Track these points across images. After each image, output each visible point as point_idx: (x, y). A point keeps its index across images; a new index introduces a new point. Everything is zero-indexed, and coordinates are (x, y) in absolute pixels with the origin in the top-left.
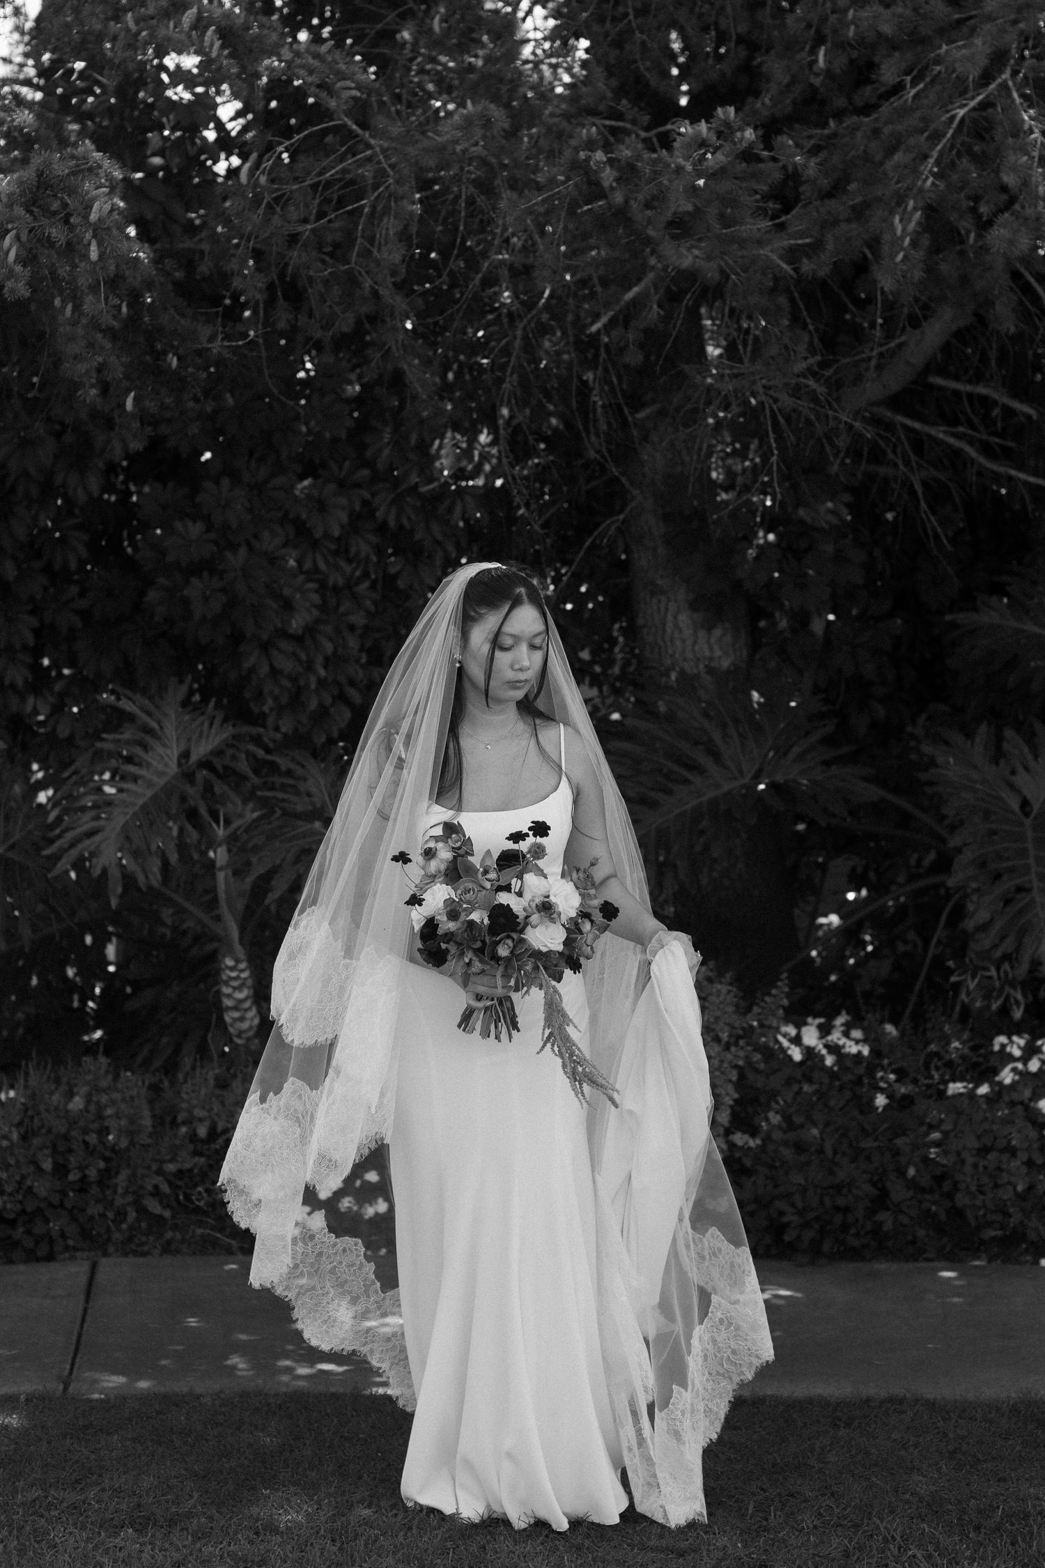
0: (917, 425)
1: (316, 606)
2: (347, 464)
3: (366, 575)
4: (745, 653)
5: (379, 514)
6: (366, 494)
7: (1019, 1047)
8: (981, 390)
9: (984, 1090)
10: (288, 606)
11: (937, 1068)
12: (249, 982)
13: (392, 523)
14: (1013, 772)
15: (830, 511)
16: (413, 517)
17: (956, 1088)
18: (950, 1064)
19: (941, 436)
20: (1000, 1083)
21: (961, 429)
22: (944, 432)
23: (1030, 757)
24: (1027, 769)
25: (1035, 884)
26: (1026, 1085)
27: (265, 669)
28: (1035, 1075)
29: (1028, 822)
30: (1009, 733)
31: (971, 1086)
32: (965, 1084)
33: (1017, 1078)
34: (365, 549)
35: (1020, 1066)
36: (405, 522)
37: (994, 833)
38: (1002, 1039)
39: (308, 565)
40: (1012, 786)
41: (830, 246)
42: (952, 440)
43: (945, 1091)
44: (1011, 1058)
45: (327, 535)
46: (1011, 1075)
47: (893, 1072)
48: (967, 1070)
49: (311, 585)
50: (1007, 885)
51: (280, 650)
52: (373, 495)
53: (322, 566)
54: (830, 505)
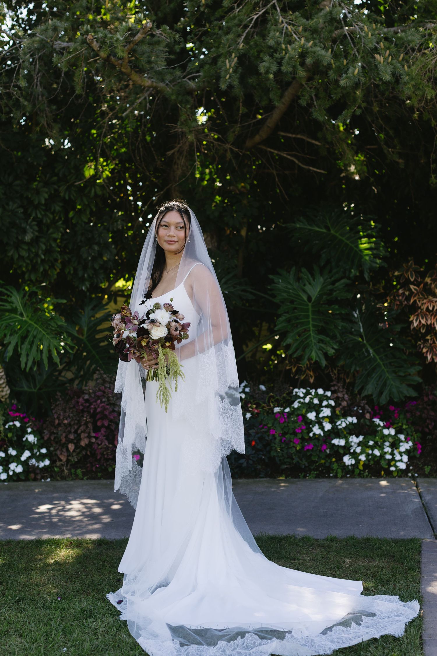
0: (276, 152)
1: (37, 231)
2: (48, 175)
3: (60, 218)
4: (216, 244)
5: (62, 194)
6: (56, 187)
7: (303, 393)
8: (299, 136)
9: (287, 410)
10: (25, 232)
11: (272, 402)
12: (4, 377)
13: (67, 198)
14: (304, 285)
15: (242, 187)
16: (75, 195)
17: (277, 410)
18: (277, 401)
19: (285, 155)
20: (293, 407)
21: (294, 153)
22: (287, 154)
23: (311, 279)
24: (310, 284)
25: (311, 328)
26: (304, 408)
27: (16, 256)
28: (308, 404)
29: (310, 304)
30: (304, 270)
31: (282, 409)
32: (280, 408)
33: (300, 405)
34: (58, 208)
35: (302, 400)
36: (72, 197)
37: (295, 308)
38: (296, 390)
39: (34, 215)
40: (304, 291)
42: (289, 157)
43: (273, 411)
44: (299, 397)
45: (39, 203)
46: (298, 404)
47: (254, 404)
48: (284, 402)
49: (35, 223)
50: (300, 329)
51: (23, 249)
52: (59, 187)
53: (39, 216)
54: (243, 184)
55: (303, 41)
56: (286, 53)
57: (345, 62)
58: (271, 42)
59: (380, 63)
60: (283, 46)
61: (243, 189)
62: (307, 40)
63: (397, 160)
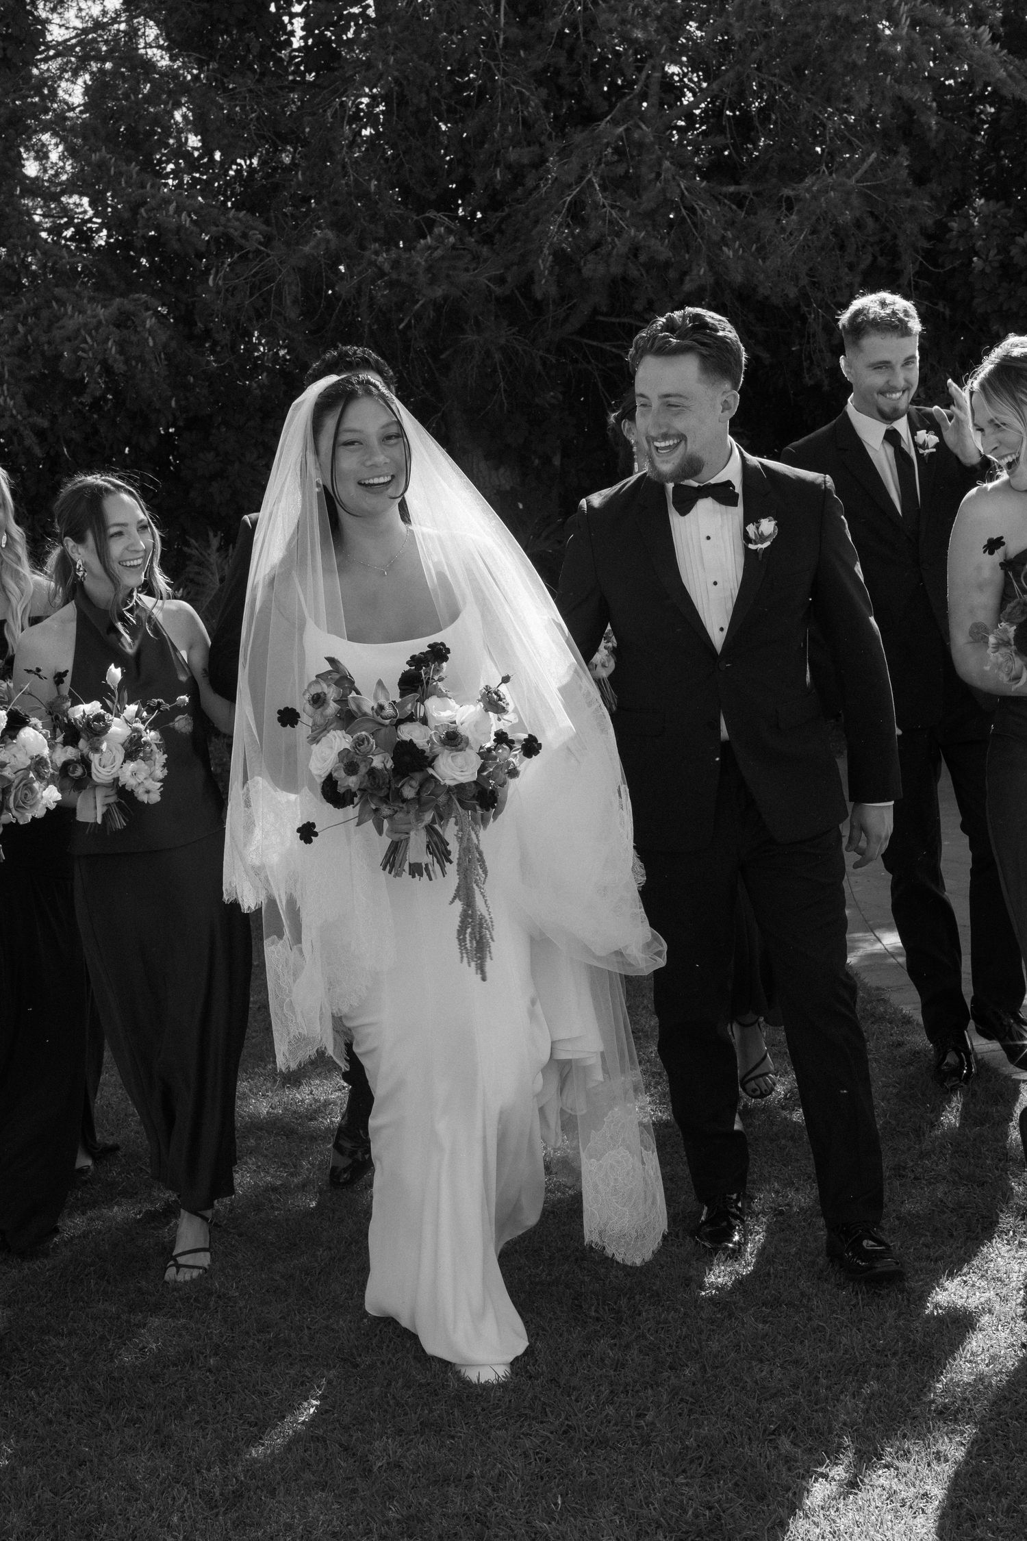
0: (595, 343)
8: (625, 320)
15: (552, 397)
19: (608, 348)
21: (620, 343)
22: (610, 346)
41: (509, 279)
42: (614, 350)
55: (633, 232)
56: (613, 248)
57: (687, 256)
58: (593, 235)
59: (729, 258)
60: (609, 239)
61: (553, 401)
62: (638, 230)
63: (761, 354)
